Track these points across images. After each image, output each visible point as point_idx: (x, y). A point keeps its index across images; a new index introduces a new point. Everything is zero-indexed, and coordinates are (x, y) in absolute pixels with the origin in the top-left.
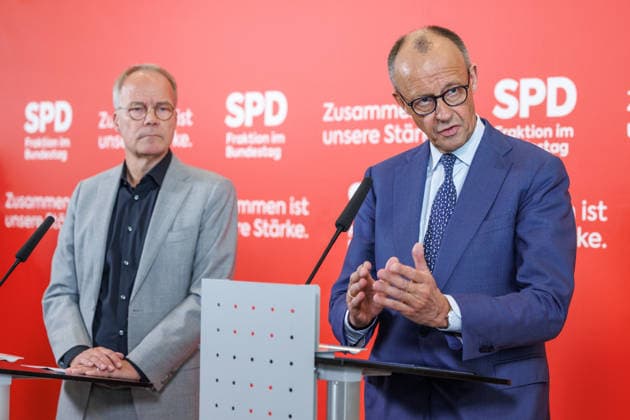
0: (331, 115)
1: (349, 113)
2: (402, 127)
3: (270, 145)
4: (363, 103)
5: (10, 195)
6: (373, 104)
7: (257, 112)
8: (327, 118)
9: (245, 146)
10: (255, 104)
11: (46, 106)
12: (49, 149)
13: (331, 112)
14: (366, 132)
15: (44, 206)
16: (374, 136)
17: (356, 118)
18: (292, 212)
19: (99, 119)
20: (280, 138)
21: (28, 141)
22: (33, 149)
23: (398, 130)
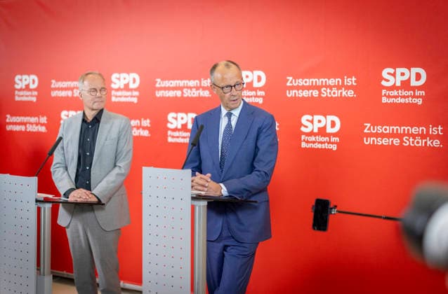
0: (160, 84)
1: (167, 84)
2: (191, 90)
3: (132, 96)
4: (173, 79)
5: (8, 116)
6: (178, 79)
7: (126, 82)
8: (157, 85)
9: (120, 97)
10: (125, 79)
11: (25, 77)
12: (27, 96)
13: (159, 83)
14: (175, 91)
15: (25, 121)
16: (179, 93)
17: (171, 86)
18: (142, 125)
19: (51, 83)
20: (136, 93)
21: (16, 92)
22: (19, 96)
23: (189, 91)
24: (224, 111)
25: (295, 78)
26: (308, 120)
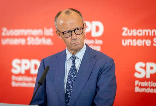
0: (5, 33)
14: (20, 40)
16: (23, 41)
23: (33, 39)
24: (69, 55)
25: (130, 28)
26: (141, 67)
